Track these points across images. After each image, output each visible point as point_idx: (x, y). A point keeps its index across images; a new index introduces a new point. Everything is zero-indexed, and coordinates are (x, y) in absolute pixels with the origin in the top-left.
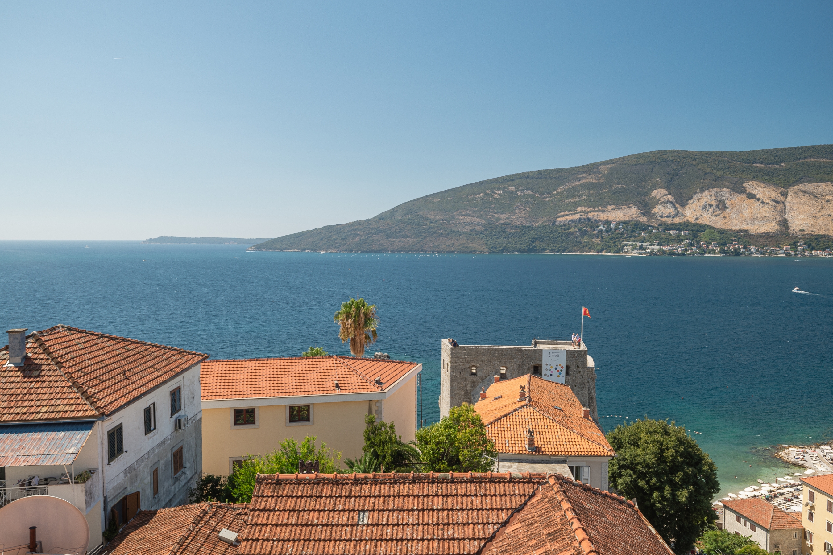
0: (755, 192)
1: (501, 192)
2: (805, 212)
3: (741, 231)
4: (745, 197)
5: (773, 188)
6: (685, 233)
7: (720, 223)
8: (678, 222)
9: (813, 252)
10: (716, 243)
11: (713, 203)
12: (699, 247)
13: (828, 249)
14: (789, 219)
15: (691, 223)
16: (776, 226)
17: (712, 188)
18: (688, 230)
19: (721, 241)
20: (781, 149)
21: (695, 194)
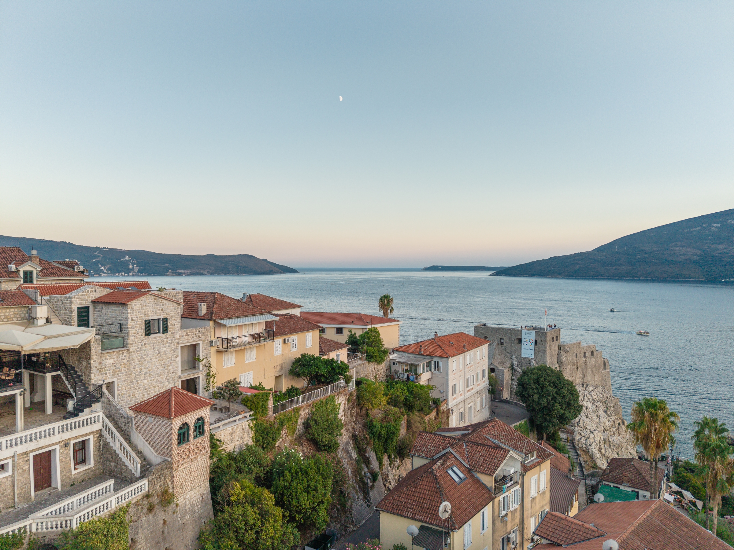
1: (719, 225)
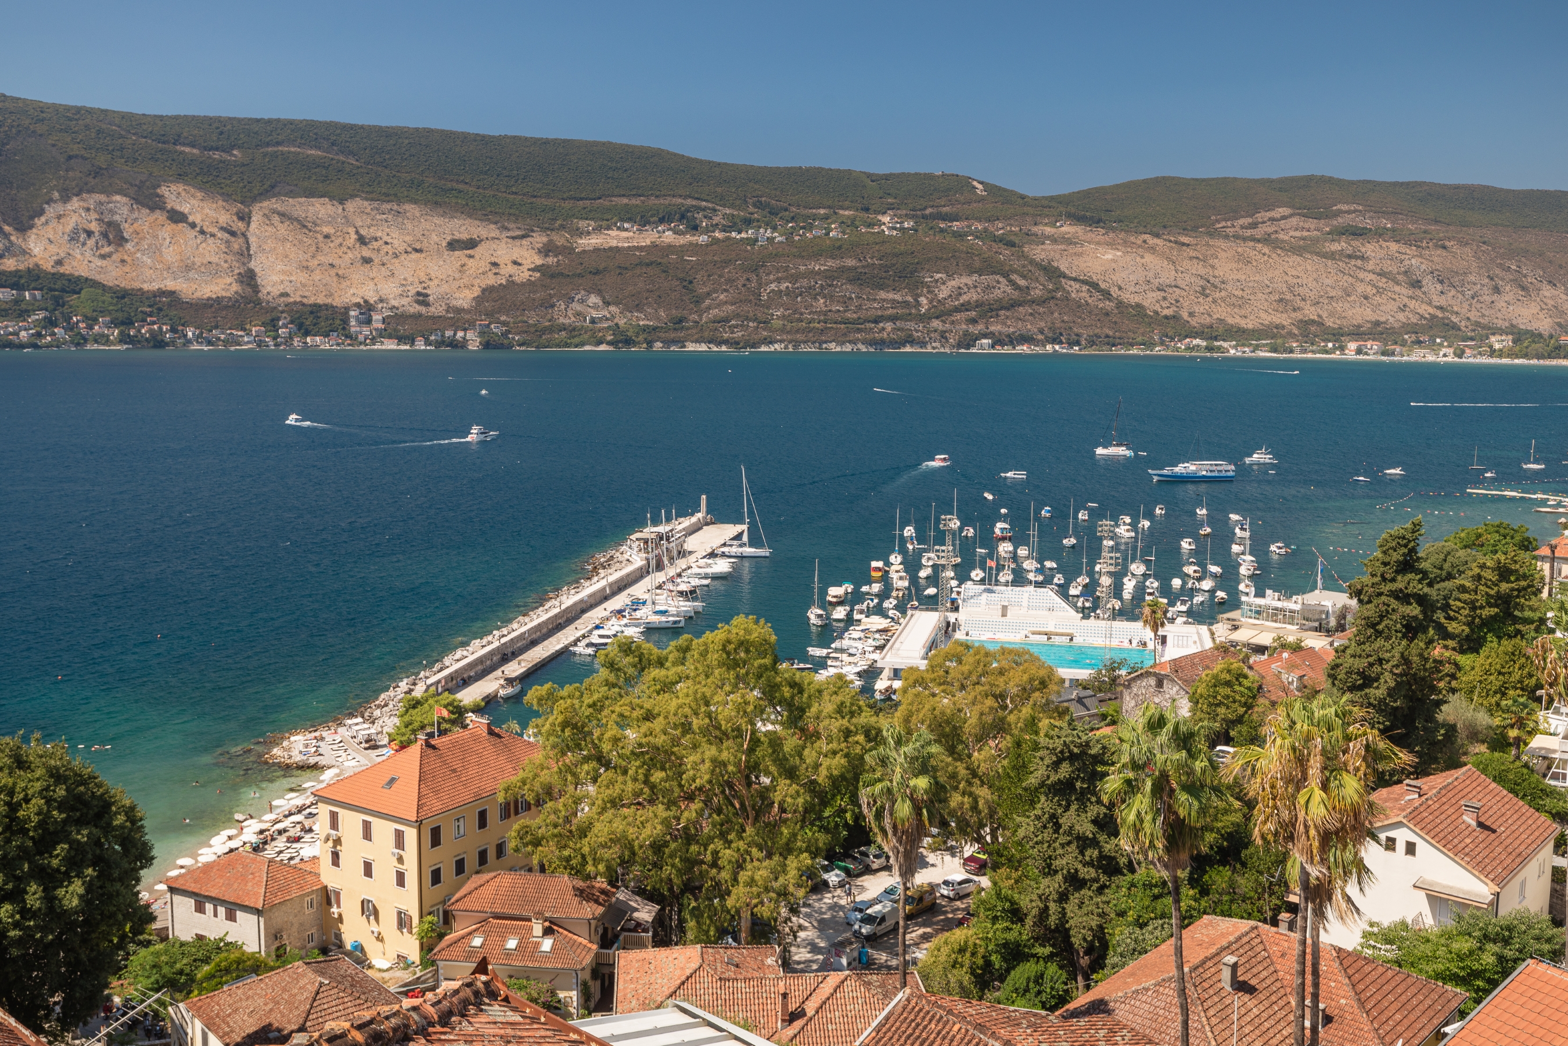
0: (185, 208)
2: (286, 256)
3: (162, 293)
4: (165, 218)
5: (220, 203)
6: (34, 297)
7: (114, 274)
8: (14, 269)
9: (308, 339)
10: (108, 319)
11: (94, 226)
12: (70, 328)
13: (335, 334)
14: (257, 270)
15: (47, 273)
16: (234, 284)
17: (89, 192)
18: (41, 289)
19: (120, 315)
20: (230, 119)
21: (48, 203)
